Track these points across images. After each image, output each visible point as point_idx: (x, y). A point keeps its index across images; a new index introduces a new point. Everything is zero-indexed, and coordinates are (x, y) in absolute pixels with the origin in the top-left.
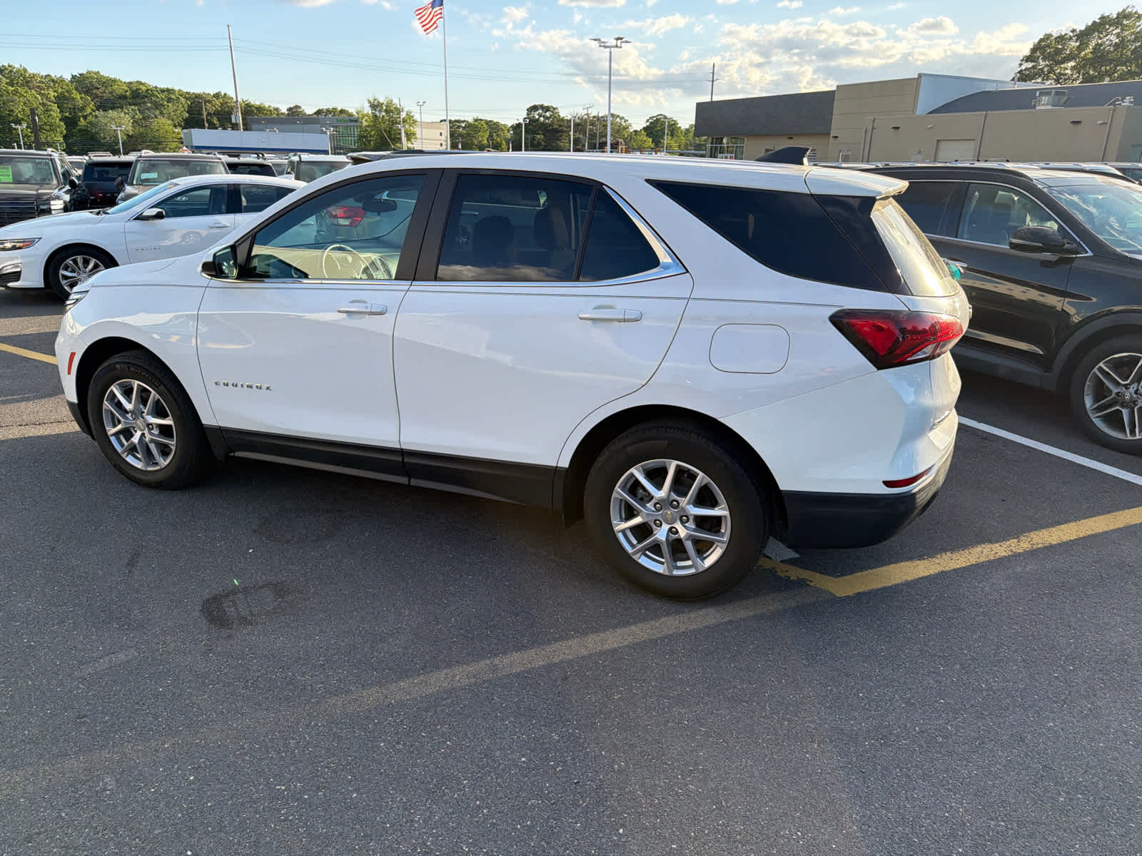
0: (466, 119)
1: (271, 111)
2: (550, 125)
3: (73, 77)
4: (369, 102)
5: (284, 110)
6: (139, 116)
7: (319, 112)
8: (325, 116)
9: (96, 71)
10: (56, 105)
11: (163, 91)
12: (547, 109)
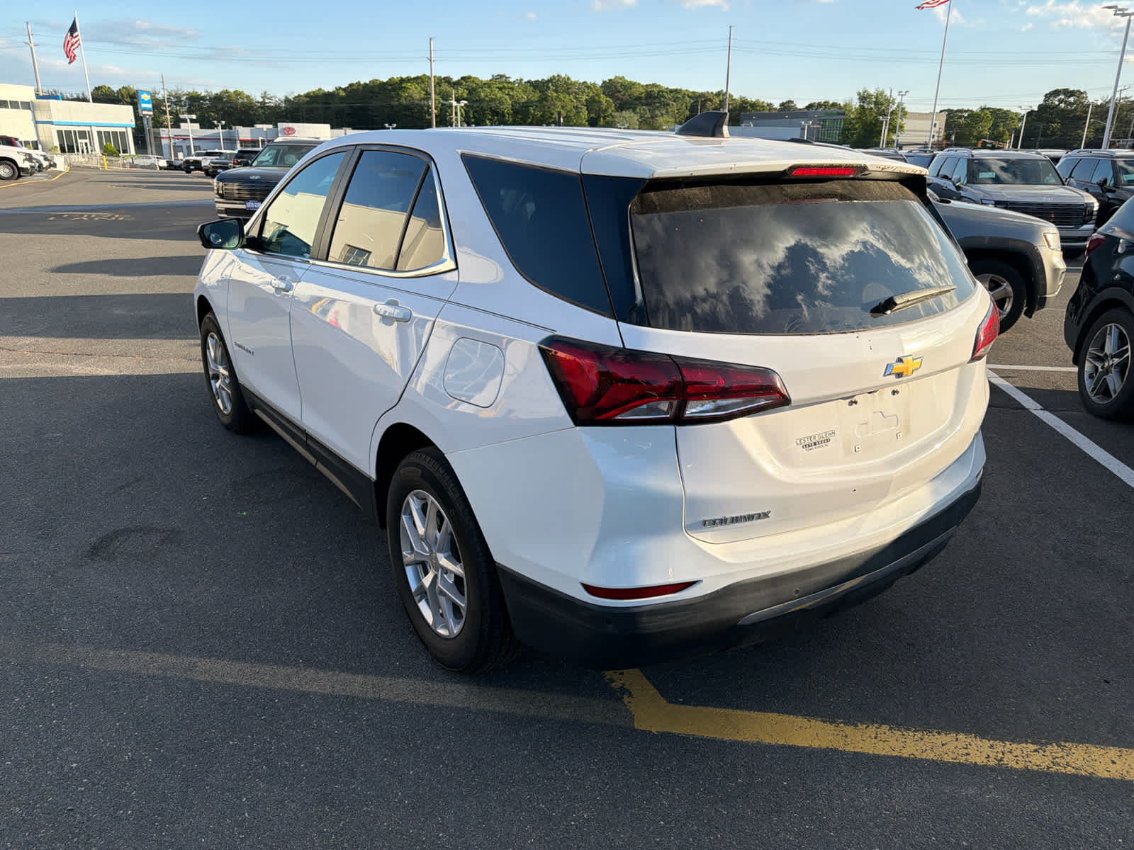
0: (970, 109)
1: (764, 106)
2: (1071, 111)
3: (604, 82)
4: (859, 94)
5: (777, 106)
6: (648, 115)
7: (810, 106)
8: (816, 109)
9: (621, 76)
10: (585, 108)
11: (671, 91)
12: (1072, 93)
